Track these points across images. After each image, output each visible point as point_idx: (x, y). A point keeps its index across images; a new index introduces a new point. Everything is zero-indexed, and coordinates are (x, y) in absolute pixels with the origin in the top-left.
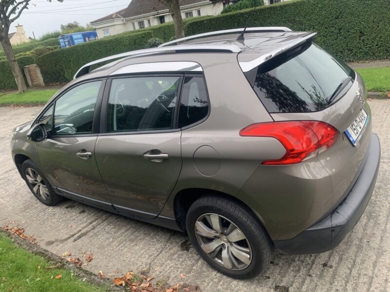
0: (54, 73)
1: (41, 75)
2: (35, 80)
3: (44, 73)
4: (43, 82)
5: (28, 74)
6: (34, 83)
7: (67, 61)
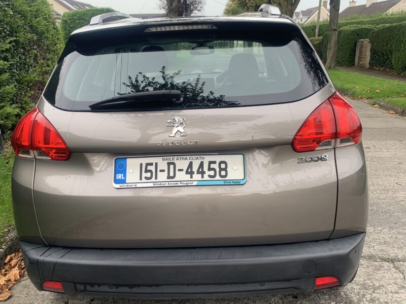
0: (383, 54)
1: (370, 54)
2: (362, 59)
3: (373, 51)
4: (368, 62)
5: (358, 50)
6: (361, 63)
7: (400, 41)
